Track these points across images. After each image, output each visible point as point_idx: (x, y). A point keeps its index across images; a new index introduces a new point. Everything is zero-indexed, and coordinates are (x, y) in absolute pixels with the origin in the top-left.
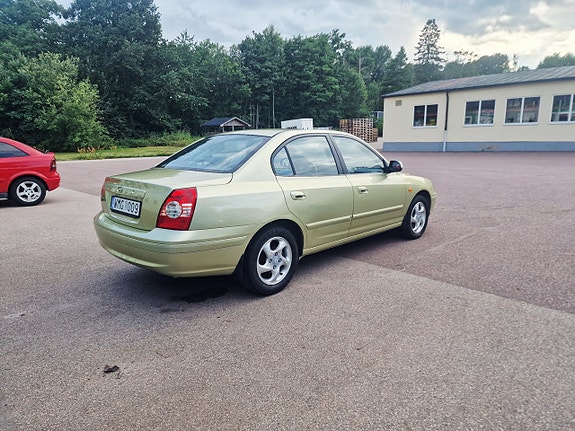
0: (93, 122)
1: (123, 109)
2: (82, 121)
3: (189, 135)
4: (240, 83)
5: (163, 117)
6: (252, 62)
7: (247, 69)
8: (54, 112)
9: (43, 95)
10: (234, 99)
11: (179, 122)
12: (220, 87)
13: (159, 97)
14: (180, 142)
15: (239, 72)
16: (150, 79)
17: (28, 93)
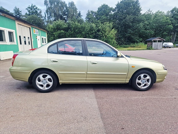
0: (114, 40)
1: (124, 36)
2: (110, 40)
3: (144, 44)
4: (169, 24)
5: (136, 38)
6: (175, 16)
7: (173, 19)
8: (104, 38)
9: (103, 33)
10: (165, 30)
11: (141, 39)
12: (160, 27)
13: (135, 32)
14: (139, 46)
15: (169, 21)
16: (134, 26)
17: (100, 33)
